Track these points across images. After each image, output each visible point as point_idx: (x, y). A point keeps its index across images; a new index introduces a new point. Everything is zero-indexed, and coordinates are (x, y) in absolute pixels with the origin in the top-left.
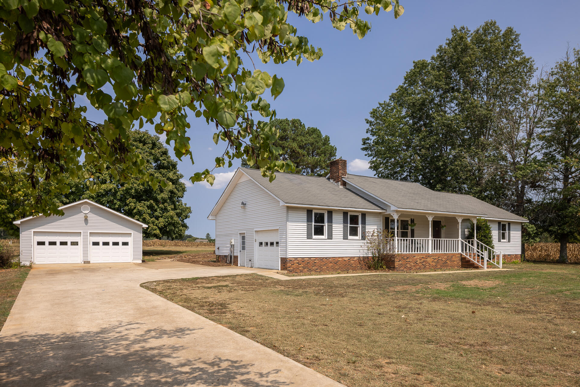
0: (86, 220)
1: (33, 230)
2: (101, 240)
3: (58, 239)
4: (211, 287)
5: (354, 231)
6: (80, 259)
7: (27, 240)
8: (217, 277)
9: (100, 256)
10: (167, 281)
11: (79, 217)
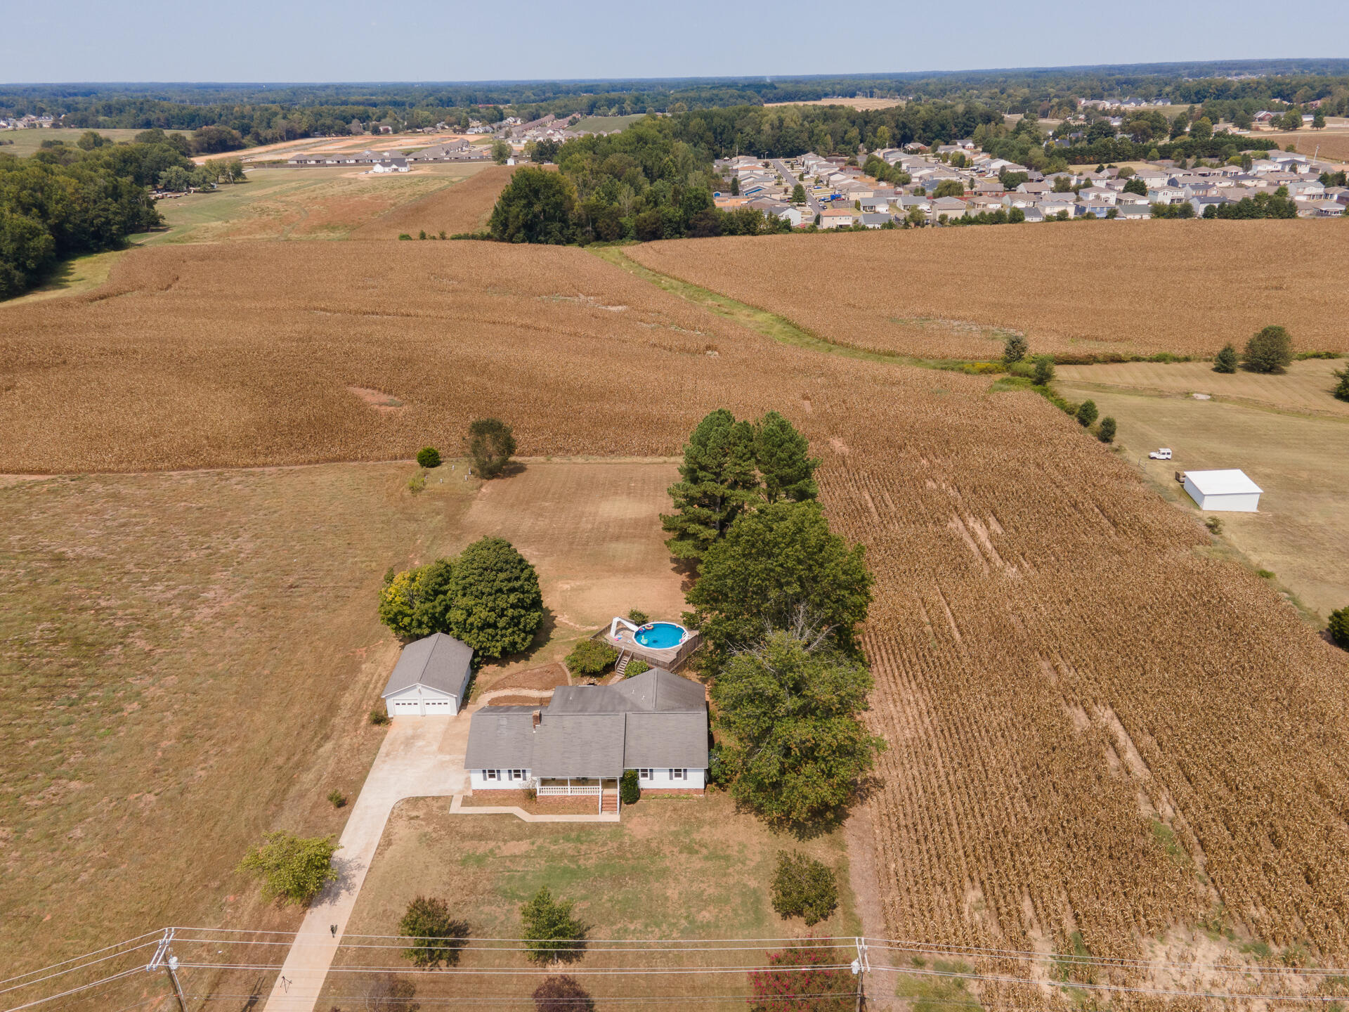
0: (420, 692)
1: (392, 699)
2: (431, 702)
3: (407, 702)
4: (412, 818)
5: (518, 776)
6: (419, 713)
7: (390, 704)
8: (433, 798)
9: (431, 711)
10: (408, 801)
11: (416, 691)
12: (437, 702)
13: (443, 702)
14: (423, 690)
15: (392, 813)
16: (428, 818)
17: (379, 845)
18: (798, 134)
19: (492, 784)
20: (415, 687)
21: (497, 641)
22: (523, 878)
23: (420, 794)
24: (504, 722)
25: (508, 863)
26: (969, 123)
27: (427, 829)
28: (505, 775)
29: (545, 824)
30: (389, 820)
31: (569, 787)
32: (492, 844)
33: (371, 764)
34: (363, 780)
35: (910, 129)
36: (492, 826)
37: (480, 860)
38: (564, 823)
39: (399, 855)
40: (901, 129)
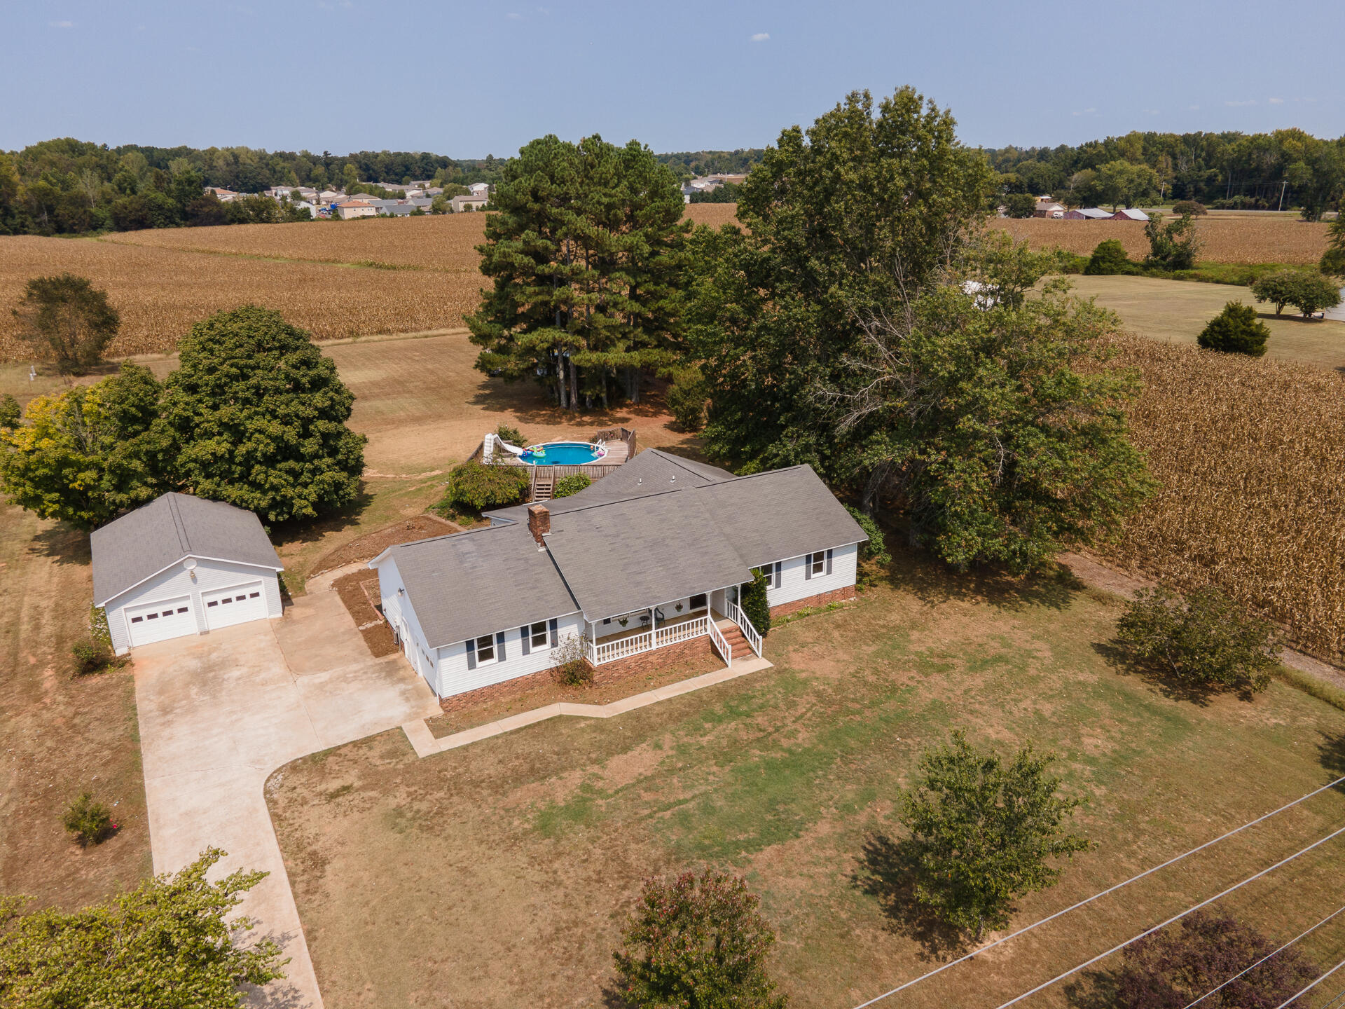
0: (194, 579)
1: (123, 607)
2: (219, 598)
3: (159, 610)
4: (333, 796)
5: (539, 641)
6: (195, 630)
7: (118, 621)
8: (356, 744)
9: (221, 618)
10: (294, 767)
11: (183, 577)
12: (233, 595)
13: (247, 592)
14: (201, 572)
15: (271, 802)
16: (377, 780)
17: (292, 875)
18: (259, 170)
19: (491, 673)
20: (179, 568)
21: (305, 485)
22: (708, 810)
23: (318, 746)
24: (467, 546)
25: (647, 797)
26: (428, 168)
27: (392, 803)
28: (514, 645)
29: (645, 709)
30: (276, 818)
31: (653, 631)
32: (575, 778)
33: (134, 738)
34: (135, 767)
35: (373, 170)
36: (544, 747)
37: (579, 811)
38: (681, 697)
39: (366, 876)
40: (364, 170)
